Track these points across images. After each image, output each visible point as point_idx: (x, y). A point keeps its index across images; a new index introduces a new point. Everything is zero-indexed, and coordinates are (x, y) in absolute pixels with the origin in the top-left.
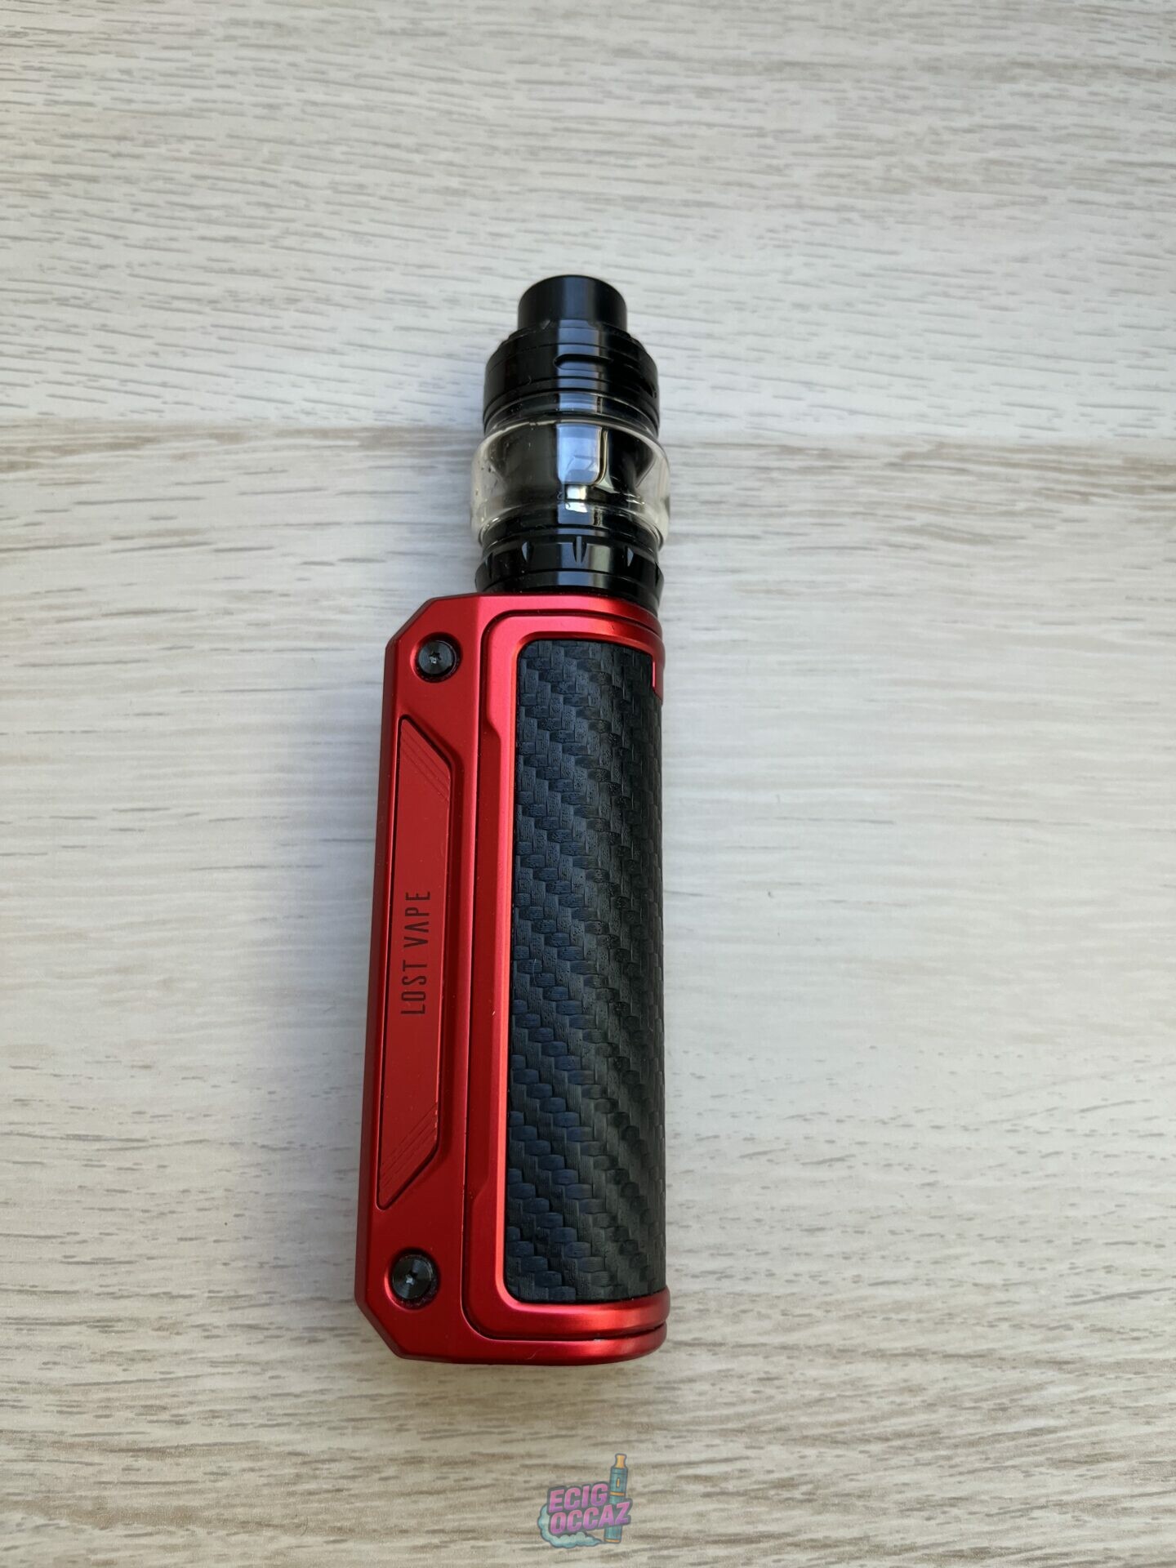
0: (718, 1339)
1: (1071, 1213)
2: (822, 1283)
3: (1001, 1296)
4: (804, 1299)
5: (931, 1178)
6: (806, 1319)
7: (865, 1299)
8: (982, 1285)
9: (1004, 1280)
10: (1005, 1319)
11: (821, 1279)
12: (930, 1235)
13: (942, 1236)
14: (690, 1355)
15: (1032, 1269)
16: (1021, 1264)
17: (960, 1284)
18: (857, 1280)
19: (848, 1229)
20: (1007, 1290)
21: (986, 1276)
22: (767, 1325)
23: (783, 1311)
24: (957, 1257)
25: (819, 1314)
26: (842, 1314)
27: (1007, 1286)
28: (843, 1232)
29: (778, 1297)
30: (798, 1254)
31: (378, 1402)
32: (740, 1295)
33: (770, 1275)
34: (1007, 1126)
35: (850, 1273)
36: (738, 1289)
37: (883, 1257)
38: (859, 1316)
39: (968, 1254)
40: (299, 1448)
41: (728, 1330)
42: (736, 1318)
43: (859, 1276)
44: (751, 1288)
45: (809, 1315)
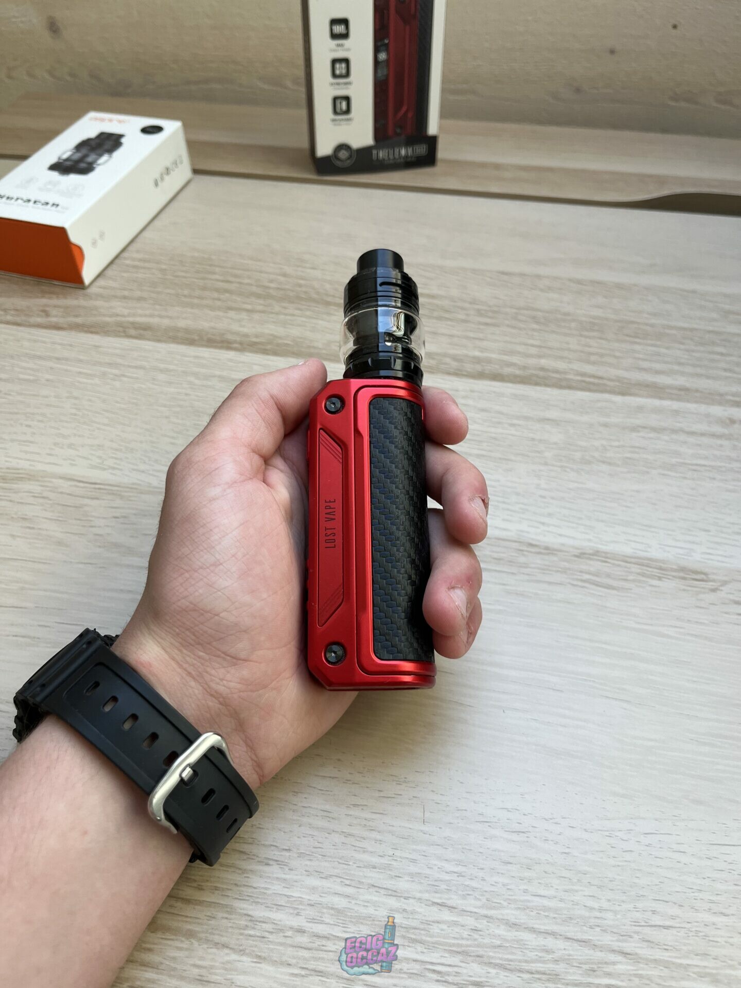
0: (454, 905)
1: (637, 881)
2: (508, 889)
3: (598, 914)
4: (498, 895)
5: (567, 850)
6: (499, 905)
7: (529, 901)
8: (588, 907)
9: (599, 907)
10: (598, 926)
11: (508, 887)
12: (565, 878)
13: (570, 879)
14: (440, 910)
15: (615, 904)
16: (609, 900)
17: (577, 904)
18: (525, 891)
19: (524, 866)
20: (601, 912)
21: (591, 903)
22: (478, 903)
23: (487, 898)
24: (577, 891)
25: (505, 904)
26: (516, 906)
27: (601, 910)
28: (521, 867)
29: (486, 891)
30: (498, 873)
31: (291, 899)
32: (467, 886)
33: (483, 880)
34: (607, 833)
35: (523, 887)
36: (467, 883)
37: (539, 883)
38: (525, 909)
39: (582, 891)
40: (250, 913)
41: (460, 902)
42: (464, 897)
43: (527, 890)
44: (474, 884)
45: (500, 903)
